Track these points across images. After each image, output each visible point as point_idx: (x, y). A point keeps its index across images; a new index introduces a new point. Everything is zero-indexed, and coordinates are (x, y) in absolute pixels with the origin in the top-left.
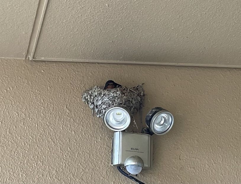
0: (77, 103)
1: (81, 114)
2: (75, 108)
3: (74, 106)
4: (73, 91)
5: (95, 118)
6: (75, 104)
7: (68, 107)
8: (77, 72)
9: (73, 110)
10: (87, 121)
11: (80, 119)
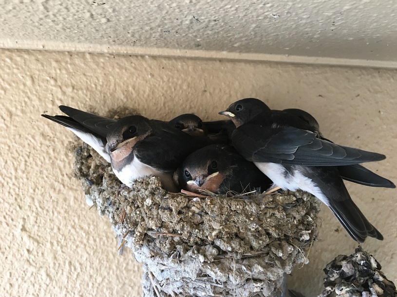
0: (66, 212)
1: (79, 250)
2: (56, 230)
3: (52, 220)
4: (53, 163)
5: (127, 264)
6: (59, 213)
7: (28, 226)
8: (70, 89)
9: (49, 238)
10: (101, 275)
11: (75, 269)
